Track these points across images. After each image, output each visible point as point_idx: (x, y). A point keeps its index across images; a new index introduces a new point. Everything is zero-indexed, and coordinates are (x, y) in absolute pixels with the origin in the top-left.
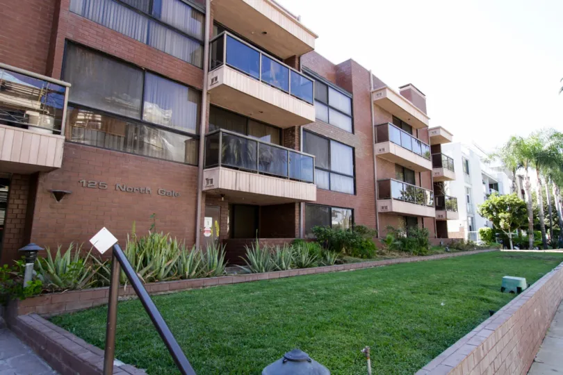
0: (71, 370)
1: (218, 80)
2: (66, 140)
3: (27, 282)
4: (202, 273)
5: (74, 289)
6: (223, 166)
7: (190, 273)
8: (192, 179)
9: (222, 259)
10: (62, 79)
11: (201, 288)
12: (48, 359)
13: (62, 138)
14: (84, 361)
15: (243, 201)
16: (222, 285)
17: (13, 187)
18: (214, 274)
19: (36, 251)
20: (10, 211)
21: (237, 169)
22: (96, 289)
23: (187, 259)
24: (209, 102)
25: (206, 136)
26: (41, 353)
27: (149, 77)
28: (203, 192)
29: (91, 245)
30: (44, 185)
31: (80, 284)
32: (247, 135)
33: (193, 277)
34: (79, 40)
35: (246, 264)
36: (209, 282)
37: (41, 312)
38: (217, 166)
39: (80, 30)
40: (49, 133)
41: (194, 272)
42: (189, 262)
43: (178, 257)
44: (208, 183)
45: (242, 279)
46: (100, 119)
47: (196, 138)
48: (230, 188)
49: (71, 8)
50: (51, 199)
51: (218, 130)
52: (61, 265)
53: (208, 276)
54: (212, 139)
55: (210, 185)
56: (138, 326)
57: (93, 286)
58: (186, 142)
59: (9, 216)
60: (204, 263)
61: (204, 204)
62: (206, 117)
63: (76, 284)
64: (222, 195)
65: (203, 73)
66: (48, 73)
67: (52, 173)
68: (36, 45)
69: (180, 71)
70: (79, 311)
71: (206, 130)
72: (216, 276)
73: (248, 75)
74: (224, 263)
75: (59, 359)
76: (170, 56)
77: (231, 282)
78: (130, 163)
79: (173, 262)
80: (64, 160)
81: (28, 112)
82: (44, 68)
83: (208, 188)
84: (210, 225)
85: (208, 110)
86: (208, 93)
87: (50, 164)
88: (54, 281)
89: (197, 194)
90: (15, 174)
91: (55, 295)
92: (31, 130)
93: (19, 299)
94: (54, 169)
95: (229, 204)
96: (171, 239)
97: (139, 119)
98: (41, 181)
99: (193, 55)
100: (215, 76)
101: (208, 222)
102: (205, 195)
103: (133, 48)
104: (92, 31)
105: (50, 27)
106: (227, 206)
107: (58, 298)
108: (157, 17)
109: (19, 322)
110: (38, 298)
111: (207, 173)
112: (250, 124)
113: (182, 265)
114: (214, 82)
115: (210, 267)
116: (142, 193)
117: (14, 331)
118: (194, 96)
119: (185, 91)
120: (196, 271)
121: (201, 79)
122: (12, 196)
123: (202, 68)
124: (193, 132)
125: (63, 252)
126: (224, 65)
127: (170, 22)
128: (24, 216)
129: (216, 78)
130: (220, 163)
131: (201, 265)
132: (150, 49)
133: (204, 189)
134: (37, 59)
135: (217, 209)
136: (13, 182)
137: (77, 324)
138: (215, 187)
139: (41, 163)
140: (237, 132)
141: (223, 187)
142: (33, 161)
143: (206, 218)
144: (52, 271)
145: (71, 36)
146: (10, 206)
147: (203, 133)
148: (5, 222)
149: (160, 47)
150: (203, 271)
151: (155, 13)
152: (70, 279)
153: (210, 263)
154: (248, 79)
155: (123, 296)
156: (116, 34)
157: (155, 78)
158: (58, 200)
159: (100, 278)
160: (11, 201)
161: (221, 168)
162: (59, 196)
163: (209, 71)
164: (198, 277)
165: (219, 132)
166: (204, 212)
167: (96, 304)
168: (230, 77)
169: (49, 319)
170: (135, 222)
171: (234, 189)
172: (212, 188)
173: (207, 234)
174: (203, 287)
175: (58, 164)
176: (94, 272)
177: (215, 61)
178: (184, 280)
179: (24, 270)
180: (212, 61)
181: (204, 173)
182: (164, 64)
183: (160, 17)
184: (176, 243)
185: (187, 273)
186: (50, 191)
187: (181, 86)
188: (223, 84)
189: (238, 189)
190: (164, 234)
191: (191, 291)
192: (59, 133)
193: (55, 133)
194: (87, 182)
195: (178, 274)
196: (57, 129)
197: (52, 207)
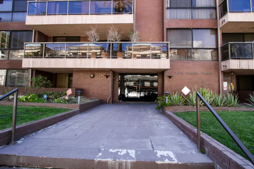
0: (184, 130)
1: (225, 21)
2: (170, 60)
3: (167, 102)
4: (226, 105)
5: (179, 105)
6: (231, 59)
7: (221, 104)
8: (216, 67)
9: (236, 100)
10: (167, 41)
11: (226, 111)
12: (176, 125)
13: (169, 59)
14: (188, 128)
15: (245, 74)
16: (237, 111)
17: (159, 76)
18: (232, 106)
19: (168, 93)
20: (159, 82)
21: (240, 59)
22: (185, 106)
23: (218, 99)
24: (221, 32)
25: (221, 47)
26: (174, 122)
27: (194, 31)
28: (222, 71)
29: (182, 92)
30: (166, 74)
31: (180, 104)
32: (244, 42)
33: (222, 106)
34: (171, 27)
35: (251, 103)
36: (230, 109)
37: (171, 111)
38: (229, 59)
39: (170, 24)
40: (166, 58)
41: (222, 104)
42: (219, 100)
43: (214, 98)
44: (224, 67)
45: (249, 109)
46: (176, 52)
47: (216, 49)
48: (236, 68)
49: (167, 18)
50: (168, 78)
51: (227, 43)
52: (174, 98)
53: (229, 106)
54: (224, 48)
55: (225, 68)
56: (203, 121)
57: (184, 105)
58: (211, 52)
59: (159, 84)
60: (226, 101)
61: (223, 77)
62: (220, 39)
63: (179, 104)
64: (232, 72)
65: (217, 21)
66: (163, 41)
67: (167, 71)
68: (159, 34)
69: (206, 24)
70: (181, 112)
71: (221, 45)
72: (234, 107)
73: (242, 12)
74: (237, 102)
75: (180, 125)
76: (201, 20)
77: (243, 110)
78: (190, 64)
79: (212, 99)
80: (171, 66)
81: (158, 54)
82: (162, 40)
83: (224, 70)
84: (226, 85)
85: (221, 36)
86: (220, 29)
87: (167, 68)
88: (173, 102)
89: (219, 72)
90: (159, 72)
91: (174, 106)
92: (161, 59)
93: (166, 106)
94: (168, 69)
95: (236, 76)
96: (209, 91)
97: (191, 47)
98: (165, 73)
99: (211, 15)
100: (223, 19)
101: (225, 84)
102: (223, 72)
103: (187, 22)
104: (173, 23)
105: (162, 27)
106: (235, 77)
107: (175, 108)
108: (195, 7)
109: (166, 113)
110: (170, 107)
111: (223, 63)
112: (246, 36)
113: (217, 101)
114: (223, 22)
115: (230, 103)
116: (196, 74)
117: (165, 115)
118: (213, 32)
119: (209, 31)
120: (223, 104)
121: (216, 23)
122: (159, 78)
123: (216, 19)
124: (215, 47)
125: (175, 94)
126: (228, 13)
127: (200, 6)
128: (162, 84)
129: (224, 21)
130: (230, 58)
131: (225, 102)
132: (193, 20)
133: (222, 70)
134: (160, 38)
135: (230, 78)
136: (158, 74)
137: (182, 116)
138: (228, 69)
139: (165, 68)
140: (238, 42)
141: (232, 68)
142: (163, 68)
143: (224, 82)
144: (172, 99)
145: (168, 27)
146: (159, 81)
147: (219, 46)
148: (158, 85)
149: (197, 18)
150: (227, 104)
151: (194, 6)
152: (178, 102)
153: (230, 101)
154: (243, 14)
155: (194, 110)
156: (181, 20)
157: (196, 30)
158: (170, 78)
159: (186, 103)
160: (158, 80)
161: (230, 60)
162: (170, 77)
163: (220, 19)
164: (224, 106)
165: (228, 44)
166: (223, 80)
167: (186, 111)
168: (232, 17)
169: (174, 113)
170: (196, 85)
171: (239, 68)
172: (227, 69)
173: (225, 89)
174: (228, 110)
175: (169, 68)
176: (184, 101)
177: (223, 13)
178: (218, 107)
179: (165, 99)
180: (221, 13)
181: (222, 63)
182: (199, 24)
183: (195, 6)
184: (212, 93)
185: (219, 104)
186: (167, 76)
187: (207, 30)
188: (228, 22)
189: (241, 68)
190: (206, 89)
191: (222, 112)
192: (168, 58)
193: (167, 58)
194: (177, 72)
195: (215, 104)
196: (167, 57)
197: (168, 81)
